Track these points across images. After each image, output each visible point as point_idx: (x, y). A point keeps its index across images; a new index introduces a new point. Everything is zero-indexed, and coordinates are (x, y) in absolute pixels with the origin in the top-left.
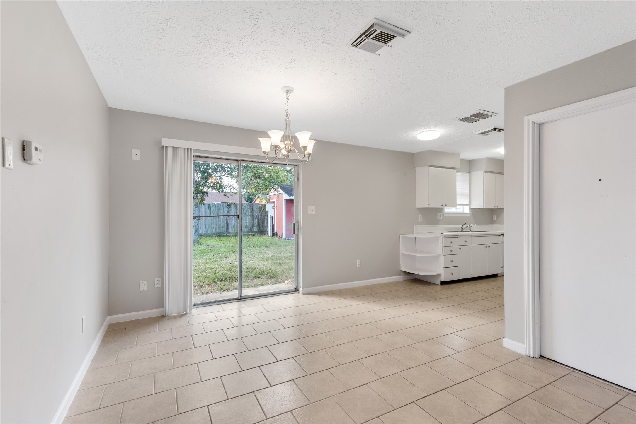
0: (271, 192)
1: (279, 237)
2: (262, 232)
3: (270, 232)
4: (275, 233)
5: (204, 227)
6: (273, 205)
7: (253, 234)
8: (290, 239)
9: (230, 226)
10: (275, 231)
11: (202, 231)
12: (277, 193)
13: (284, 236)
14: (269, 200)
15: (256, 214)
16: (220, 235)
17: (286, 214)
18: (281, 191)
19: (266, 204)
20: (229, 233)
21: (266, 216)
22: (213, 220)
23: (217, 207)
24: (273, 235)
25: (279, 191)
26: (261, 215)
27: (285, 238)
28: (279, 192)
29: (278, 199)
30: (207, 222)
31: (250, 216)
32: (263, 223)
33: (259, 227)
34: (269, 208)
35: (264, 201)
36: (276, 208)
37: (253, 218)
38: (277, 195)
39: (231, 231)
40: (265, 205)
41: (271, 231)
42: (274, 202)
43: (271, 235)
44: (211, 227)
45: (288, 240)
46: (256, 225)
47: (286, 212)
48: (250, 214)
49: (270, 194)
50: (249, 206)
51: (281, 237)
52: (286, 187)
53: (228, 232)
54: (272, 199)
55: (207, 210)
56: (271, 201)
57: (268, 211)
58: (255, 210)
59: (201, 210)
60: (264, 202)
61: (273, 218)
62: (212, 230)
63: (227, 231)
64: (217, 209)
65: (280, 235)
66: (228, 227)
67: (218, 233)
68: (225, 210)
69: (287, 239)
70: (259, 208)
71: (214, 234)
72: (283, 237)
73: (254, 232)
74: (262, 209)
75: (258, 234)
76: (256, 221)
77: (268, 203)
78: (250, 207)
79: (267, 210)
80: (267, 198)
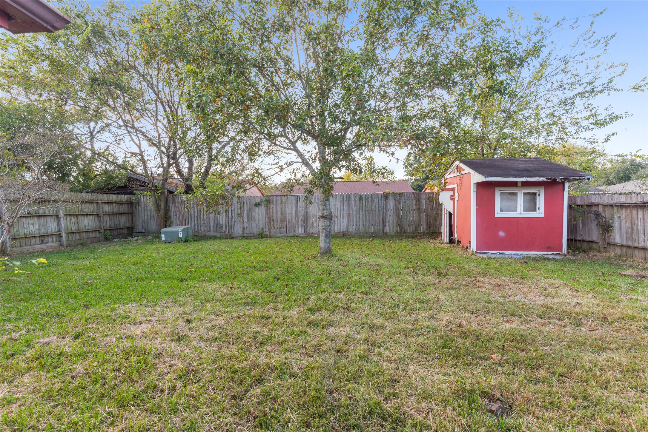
0: (449, 172)
1: (463, 247)
2: (433, 233)
3: (445, 237)
4: (455, 239)
5: (354, 224)
6: (451, 193)
7: (420, 236)
8: (485, 253)
9: (387, 224)
10: (456, 236)
11: (353, 229)
12: (458, 174)
13: (473, 246)
14: (445, 185)
15: (423, 207)
16: (374, 236)
17: (477, 209)
18: (467, 169)
19: (439, 193)
20: (386, 233)
21: (440, 210)
22: (366, 216)
23: (370, 198)
24: (451, 241)
25: (463, 170)
26: (431, 209)
27: (475, 251)
28: (463, 172)
29: (461, 184)
30: (358, 218)
31: (415, 210)
32: (435, 220)
33: (429, 225)
34: (445, 198)
35: (436, 188)
36: (456, 199)
37: (420, 213)
38: (458, 178)
39: (388, 231)
40: (437, 194)
41: (448, 234)
42: (453, 189)
43: (448, 241)
44: (363, 225)
45: (481, 255)
46: (424, 222)
47: (477, 206)
48: (414, 207)
49: (447, 176)
50: (413, 196)
51: (467, 248)
52: (477, 162)
53: (385, 231)
54: (450, 184)
55: (358, 203)
56: (448, 187)
57: (442, 204)
58: (423, 201)
59: (351, 203)
60: (436, 190)
61: (450, 215)
62: (365, 228)
63: (383, 230)
64: (370, 201)
65: (464, 243)
66: (384, 226)
67: (372, 233)
68: (380, 202)
69: (480, 253)
70: (428, 199)
71: (366, 233)
72: (471, 249)
73: (421, 233)
74: (434, 199)
75: (427, 236)
76: (424, 217)
77: (442, 190)
78: (415, 197)
79: (441, 202)
80: (441, 184)
